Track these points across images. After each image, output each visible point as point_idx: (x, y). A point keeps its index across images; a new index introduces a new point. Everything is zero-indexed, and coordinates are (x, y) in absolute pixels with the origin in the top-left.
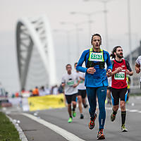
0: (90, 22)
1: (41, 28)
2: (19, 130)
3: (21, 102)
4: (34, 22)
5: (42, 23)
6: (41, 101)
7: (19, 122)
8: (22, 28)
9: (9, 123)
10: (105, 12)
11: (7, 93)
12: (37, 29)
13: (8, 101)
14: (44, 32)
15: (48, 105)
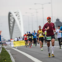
0: (37, 12)
1: (18, 15)
2: (10, 54)
3: (11, 43)
4: (15, 13)
5: (18, 13)
6: (19, 43)
7: (10, 51)
8: (11, 15)
9: (6, 51)
10: (43, 8)
11: (5, 40)
12: (16, 15)
13: (5, 43)
14: (19, 16)
15: (21, 44)
